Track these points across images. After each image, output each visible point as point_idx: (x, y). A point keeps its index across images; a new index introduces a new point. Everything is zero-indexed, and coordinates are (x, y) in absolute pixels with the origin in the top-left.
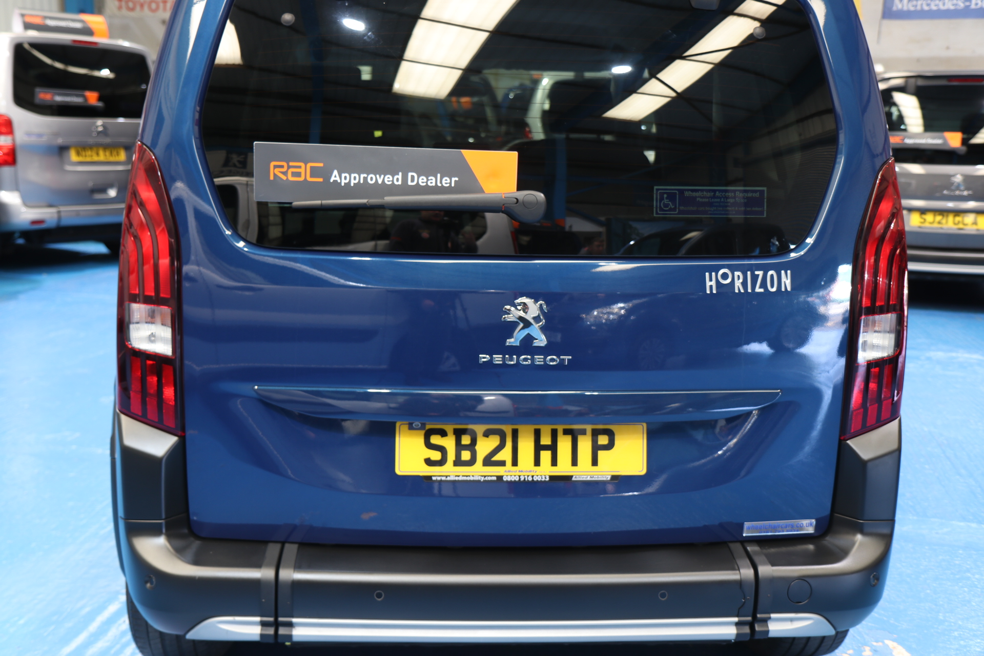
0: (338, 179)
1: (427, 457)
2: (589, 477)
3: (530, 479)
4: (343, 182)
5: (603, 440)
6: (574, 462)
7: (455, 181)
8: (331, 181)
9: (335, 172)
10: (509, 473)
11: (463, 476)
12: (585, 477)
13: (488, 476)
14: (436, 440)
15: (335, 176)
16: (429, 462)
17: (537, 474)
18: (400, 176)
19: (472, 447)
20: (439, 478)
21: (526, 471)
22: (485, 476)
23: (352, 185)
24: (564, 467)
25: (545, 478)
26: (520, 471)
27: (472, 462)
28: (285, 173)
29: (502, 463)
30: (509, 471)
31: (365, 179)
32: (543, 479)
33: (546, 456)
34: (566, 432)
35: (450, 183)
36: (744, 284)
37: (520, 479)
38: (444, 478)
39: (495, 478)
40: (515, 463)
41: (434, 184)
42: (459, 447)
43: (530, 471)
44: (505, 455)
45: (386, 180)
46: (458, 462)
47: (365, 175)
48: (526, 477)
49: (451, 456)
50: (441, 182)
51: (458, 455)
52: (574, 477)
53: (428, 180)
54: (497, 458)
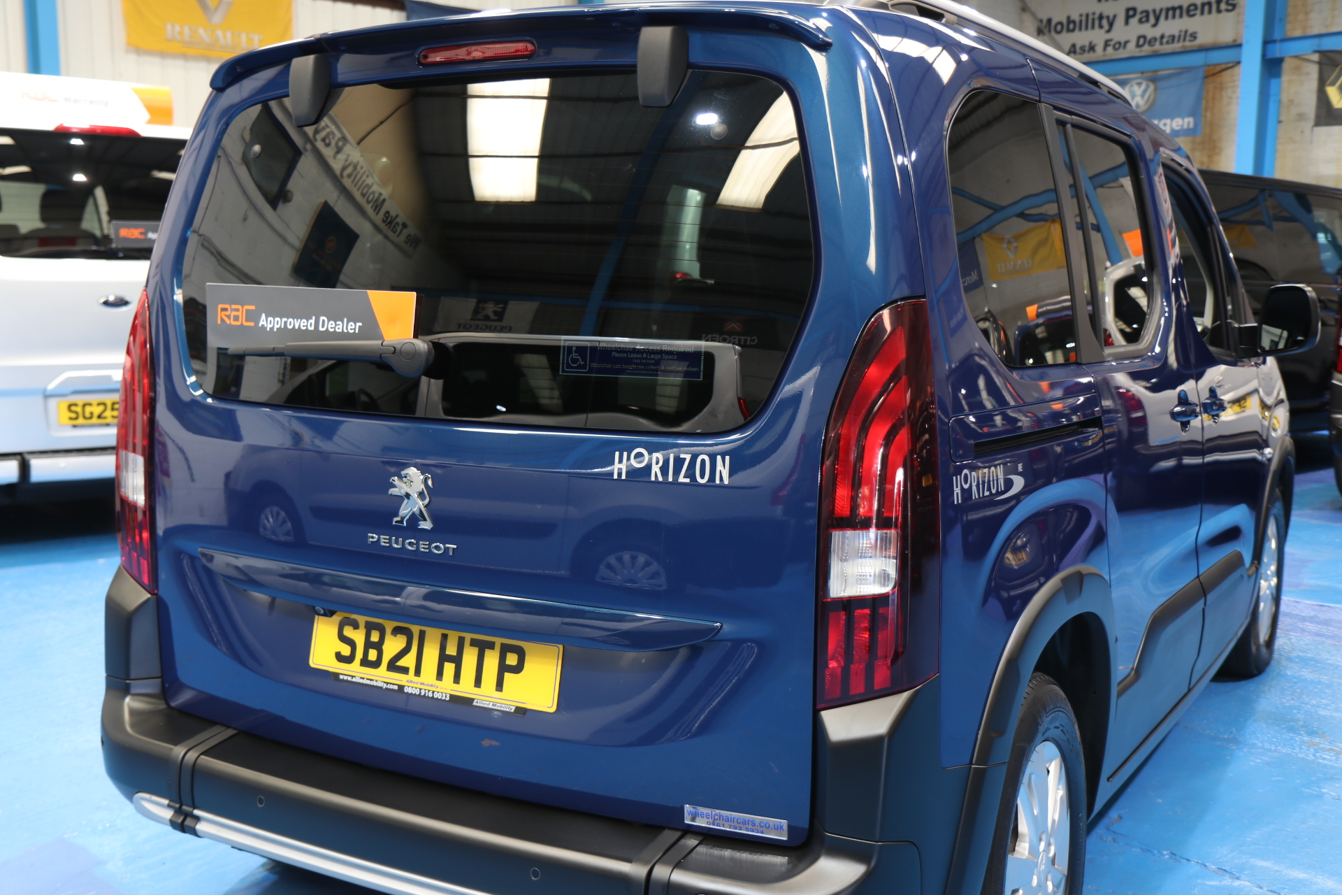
0: (265, 323)
1: (338, 650)
2: (491, 704)
3: (430, 695)
4: (269, 326)
5: (512, 660)
6: (478, 682)
7: (359, 326)
8: (260, 325)
9: (263, 316)
10: (411, 684)
11: (367, 679)
12: (487, 703)
13: (391, 684)
14: (349, 632)
15: (263, 321)
16: (339, 657)
17: (438, 690)
18: (312, 321)
19: (379, 646)
20: (345, 678)
21: (428, 685)
22: (387, 683)
23: (275, 330)
24: (466, 687)
25: (446, 696)
26: (421, 684)
27: (376, 664)
28: (229, 317)
29: (405, 670)
30: (411, 682)
31: (286, 322)
32: (443, 698)
33: (449, 668)
34: (474, 643)
35: (355, 329)
36: (664, 469)
37: (420, 693)
38: (350, 679)
39: (396, 687)
40: (418, 672)
41: (340, 330)
42: (368, 645)
43: (432, 686)
44: (409, 661)
45: (302, 324)
46: (365, 662)
47: (286, 319)
48: (427, 691)
49: (359, 654)
50: (347, 329)
51: (366, 653)
52: (476, 701)
53: (336, 325)
54: (401, 663)
